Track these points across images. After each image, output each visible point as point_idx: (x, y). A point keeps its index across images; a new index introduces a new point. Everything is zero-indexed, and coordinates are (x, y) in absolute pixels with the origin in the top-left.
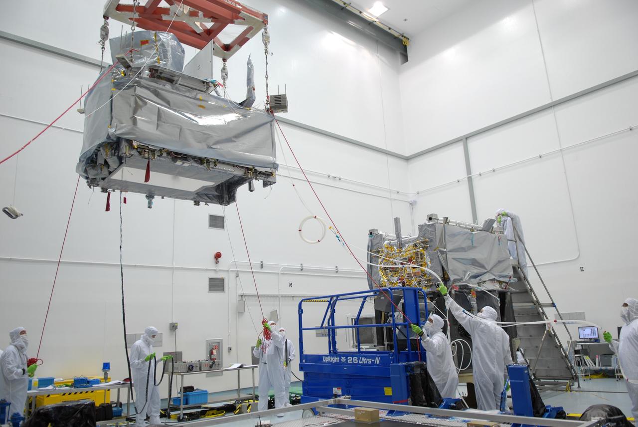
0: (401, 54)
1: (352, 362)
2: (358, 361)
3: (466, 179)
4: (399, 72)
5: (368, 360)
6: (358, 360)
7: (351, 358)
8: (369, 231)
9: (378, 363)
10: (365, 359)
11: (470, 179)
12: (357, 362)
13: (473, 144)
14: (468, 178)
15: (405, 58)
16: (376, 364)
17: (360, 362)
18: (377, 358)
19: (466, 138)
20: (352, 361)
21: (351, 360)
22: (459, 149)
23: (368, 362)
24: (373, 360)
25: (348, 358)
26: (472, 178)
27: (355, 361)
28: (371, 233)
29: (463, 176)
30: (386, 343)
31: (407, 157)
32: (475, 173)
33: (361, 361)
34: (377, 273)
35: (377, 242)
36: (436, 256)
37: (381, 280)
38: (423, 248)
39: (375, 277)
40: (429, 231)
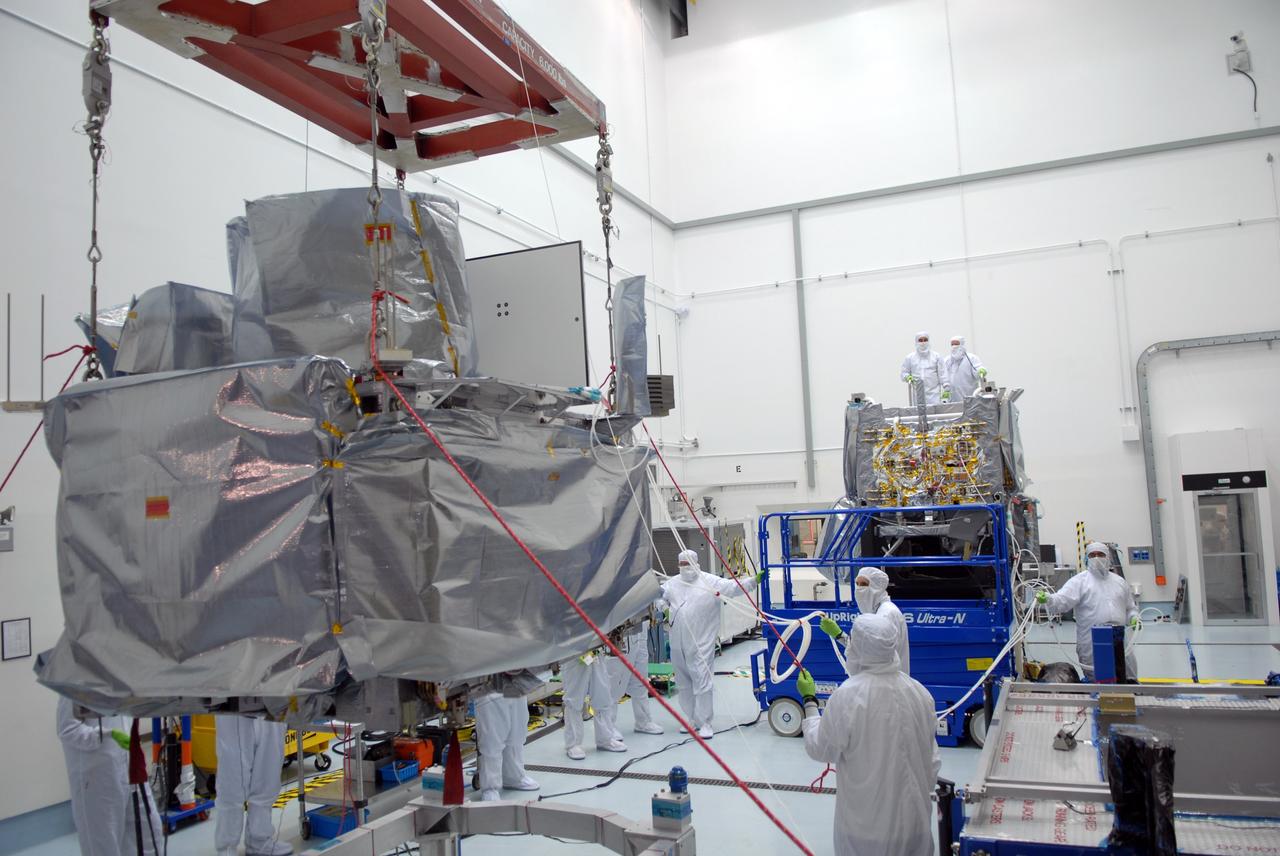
0: (673, 16)
2: (915, 619)
3: (795, 283)
4: (666, 52)
5: (938, 617)
6: (915, 617)
8: (853, 395)
9: (961, 621)
10: (932, 617)
11: (800, 285)
12: (912, 621)
13: (810, 222)
14: (798, 282)
15: (681, 26)
16: (957, 624)
17: (919, 621)
18: (958, 615)
19: (799, 210)
22: (784, 225)
23: (937, 620)
24: (950, 618)
26: (804, 282)
28: (857, 400)
29: (788, 276)
31: (676, 225)
32: (809, 275)
33: (921, 619)
34: (868, 469)
35: (873, 416)
36: (997, 450)
37: (878, 481)
38: (973, 435)
39: (863, 476)
40: (985, 409)
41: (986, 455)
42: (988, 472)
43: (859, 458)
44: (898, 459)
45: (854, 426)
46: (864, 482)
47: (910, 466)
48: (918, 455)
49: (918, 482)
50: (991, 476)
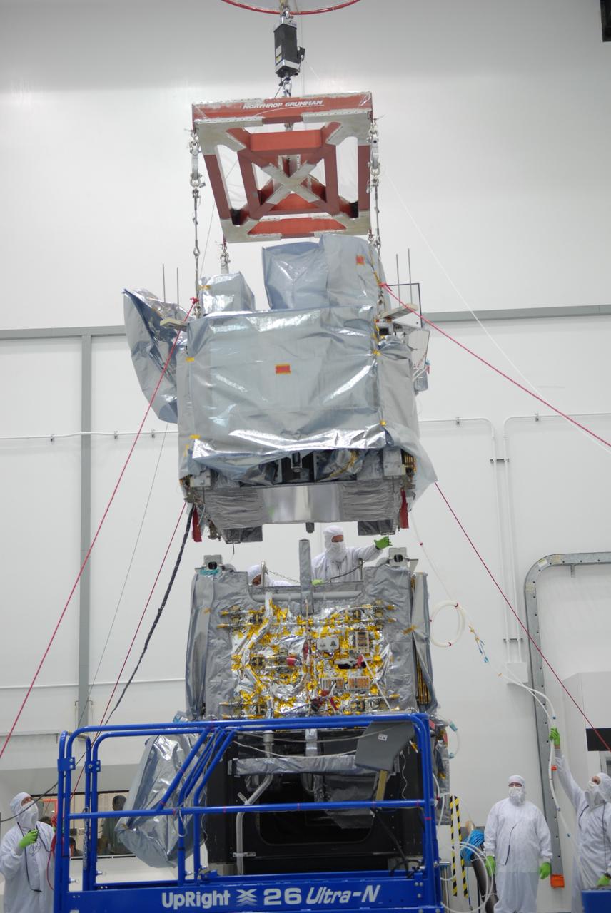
1: (279, 903)
2: (304, 898)
3: (79, 438)
5: (339, 893)
6: (304, 895)
7: (278, 891)
8: (207, 558)
9: (372, 899)
10: (329, 893)
11: (86, 442)
12: (299, 901)
14: (83, 436)
16: (367, 903)
17: (309, 901)
18: (369, 888)
19: (92, 336)
20: (282, 899)
21: (278, 895)
22: (68, 356)
23: (338, 898)
24: (357, 894)
25: (267, 892)
26: (93, 438)
27: (295, 899)
28: (212, 566)
29: (69, 427)
30: (239, 855)
32: (101, 427)
33: (313, 897)
34: (224, 670)
35: (235, 590)
36: (409, 645)
37: (239, 688)
38: (377, 623)
39: (216, 681)
40: (394, 586)
41: (394, 652)
42: (394, 677)
43: (212, 652)
44: (268, 654)
45: (205, 604)
46: (216, 689)
47: (286, 665)
48: (297, 650)
49: (298, 691)
50: (399, 683)
